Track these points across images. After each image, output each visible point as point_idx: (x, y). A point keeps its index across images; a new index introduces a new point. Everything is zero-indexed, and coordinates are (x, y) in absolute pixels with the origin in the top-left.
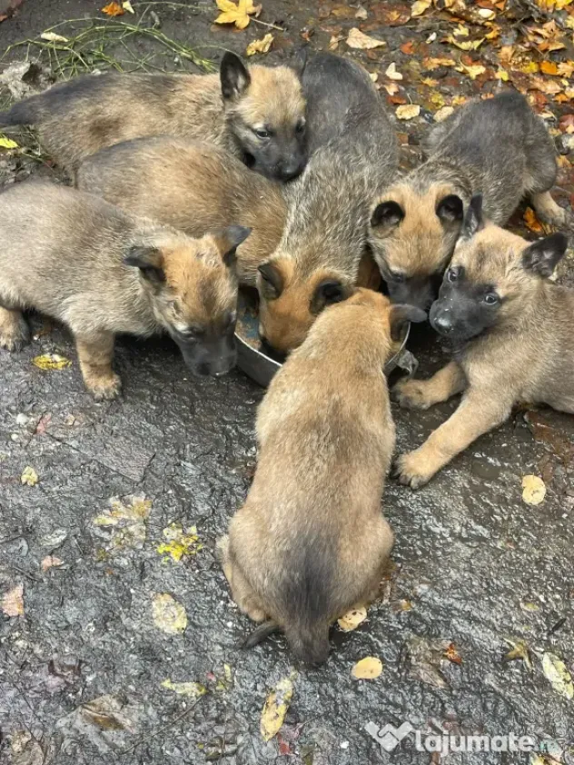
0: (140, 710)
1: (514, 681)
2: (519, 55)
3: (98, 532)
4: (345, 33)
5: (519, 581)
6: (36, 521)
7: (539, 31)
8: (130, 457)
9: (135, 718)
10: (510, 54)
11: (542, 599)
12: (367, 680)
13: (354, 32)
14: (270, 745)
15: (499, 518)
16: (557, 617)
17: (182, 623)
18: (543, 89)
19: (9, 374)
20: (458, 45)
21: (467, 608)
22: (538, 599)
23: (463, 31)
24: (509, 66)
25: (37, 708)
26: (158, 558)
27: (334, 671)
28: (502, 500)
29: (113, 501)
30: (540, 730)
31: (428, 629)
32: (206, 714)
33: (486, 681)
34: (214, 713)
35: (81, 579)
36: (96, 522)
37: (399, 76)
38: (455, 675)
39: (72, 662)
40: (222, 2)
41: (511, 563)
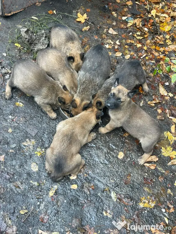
0: (25, 186)
1: (104, 195)
2: (151, 43)
3: (23, 146)
4: (109, 29)
5: (111, 175)
6: (10, 141)
7: (158, 37)
8: (33, 131)
9: (23, 187)
10: (149, 42)
12: (73, 189)
13: (111, 29)
14: (50, 198)
15: (111, 160)
16: (117, 184)
17: (37, 169)
18: (154, 54)
19: (9, 105)
20: (137, 37)
21: (99, 178)
22: (114, 179)
23: (139, 33)
24: (148, 46)
25: (3, 181)
26: (35, 154)
27: (67, 186)
28: (113, 156)
29: (27, 140)
30: (107, 206)
31: (89, 181)
32: (38, 189)
33: (98, 194)
34: (40, 189)
35: (17, 156)
36: (23, 144)
37: (119, 44)
38: (92, 192)
39: (12, 173)
40: (79, 14)
41: (111, 171)
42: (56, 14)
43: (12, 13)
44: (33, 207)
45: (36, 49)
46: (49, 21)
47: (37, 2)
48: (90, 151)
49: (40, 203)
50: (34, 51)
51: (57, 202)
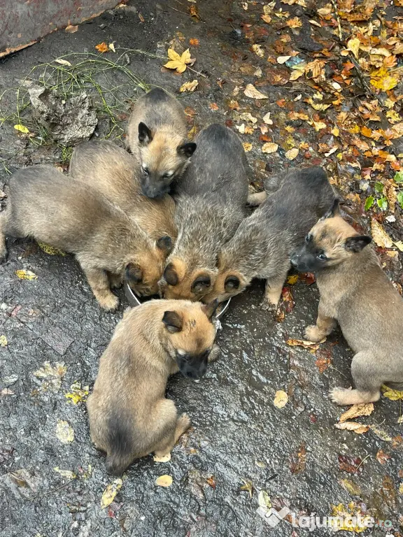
0: (40, 480)
1: (241, 502)
2: (350, 120)
3: (35, 379)
4: (244, 86)
5: (258, 449)
6: (2, 367)
7: (367, 105)
8: (60, 340)
9: (37, 484)
10: (344, 118)
11: (268, 462)
12: (163, 487)
13: (250, 86)
14: (104, 511)
15: (257, 412)
16: (273, 473)
17: (71, 438)
18: (358, 146)
20: (313, 106)
21: (226, 458)
22: (266, 461)
23: (319, 96)
24: (342, 126)
26: (65, 400)
27: (146, 479)
28: (261, 402)
29: (46, 364)
30: (247, 530)
31: (202, 466)
32: (74, 489)
33: (226, 500)
34: (78, 489)
35: (21, 404)
36: (35, 374)
37: (270, 122)
38: (210, 494)
39: (9, 448)
40: (171, 53)
41: (256, 438)
42: (114, 51)
43: (8, 52)
44: (61, 534)
45: (66, 137)
46: (99, 70)
47: (69, 23)
48: (202, 390)
49: (79, 524)
50: (62, 142)
51: (122, 520)
